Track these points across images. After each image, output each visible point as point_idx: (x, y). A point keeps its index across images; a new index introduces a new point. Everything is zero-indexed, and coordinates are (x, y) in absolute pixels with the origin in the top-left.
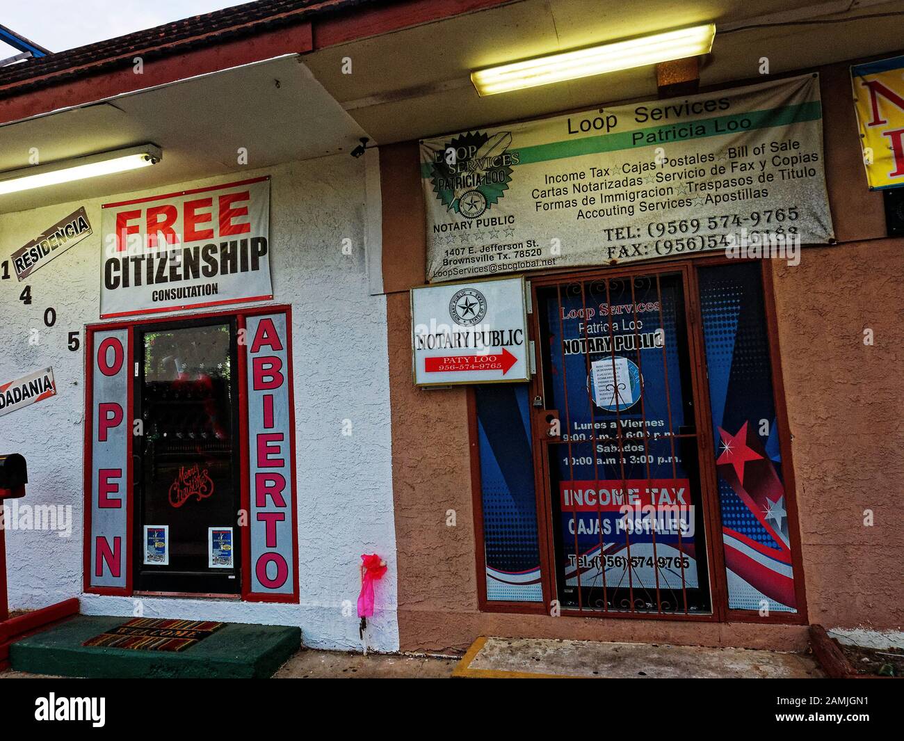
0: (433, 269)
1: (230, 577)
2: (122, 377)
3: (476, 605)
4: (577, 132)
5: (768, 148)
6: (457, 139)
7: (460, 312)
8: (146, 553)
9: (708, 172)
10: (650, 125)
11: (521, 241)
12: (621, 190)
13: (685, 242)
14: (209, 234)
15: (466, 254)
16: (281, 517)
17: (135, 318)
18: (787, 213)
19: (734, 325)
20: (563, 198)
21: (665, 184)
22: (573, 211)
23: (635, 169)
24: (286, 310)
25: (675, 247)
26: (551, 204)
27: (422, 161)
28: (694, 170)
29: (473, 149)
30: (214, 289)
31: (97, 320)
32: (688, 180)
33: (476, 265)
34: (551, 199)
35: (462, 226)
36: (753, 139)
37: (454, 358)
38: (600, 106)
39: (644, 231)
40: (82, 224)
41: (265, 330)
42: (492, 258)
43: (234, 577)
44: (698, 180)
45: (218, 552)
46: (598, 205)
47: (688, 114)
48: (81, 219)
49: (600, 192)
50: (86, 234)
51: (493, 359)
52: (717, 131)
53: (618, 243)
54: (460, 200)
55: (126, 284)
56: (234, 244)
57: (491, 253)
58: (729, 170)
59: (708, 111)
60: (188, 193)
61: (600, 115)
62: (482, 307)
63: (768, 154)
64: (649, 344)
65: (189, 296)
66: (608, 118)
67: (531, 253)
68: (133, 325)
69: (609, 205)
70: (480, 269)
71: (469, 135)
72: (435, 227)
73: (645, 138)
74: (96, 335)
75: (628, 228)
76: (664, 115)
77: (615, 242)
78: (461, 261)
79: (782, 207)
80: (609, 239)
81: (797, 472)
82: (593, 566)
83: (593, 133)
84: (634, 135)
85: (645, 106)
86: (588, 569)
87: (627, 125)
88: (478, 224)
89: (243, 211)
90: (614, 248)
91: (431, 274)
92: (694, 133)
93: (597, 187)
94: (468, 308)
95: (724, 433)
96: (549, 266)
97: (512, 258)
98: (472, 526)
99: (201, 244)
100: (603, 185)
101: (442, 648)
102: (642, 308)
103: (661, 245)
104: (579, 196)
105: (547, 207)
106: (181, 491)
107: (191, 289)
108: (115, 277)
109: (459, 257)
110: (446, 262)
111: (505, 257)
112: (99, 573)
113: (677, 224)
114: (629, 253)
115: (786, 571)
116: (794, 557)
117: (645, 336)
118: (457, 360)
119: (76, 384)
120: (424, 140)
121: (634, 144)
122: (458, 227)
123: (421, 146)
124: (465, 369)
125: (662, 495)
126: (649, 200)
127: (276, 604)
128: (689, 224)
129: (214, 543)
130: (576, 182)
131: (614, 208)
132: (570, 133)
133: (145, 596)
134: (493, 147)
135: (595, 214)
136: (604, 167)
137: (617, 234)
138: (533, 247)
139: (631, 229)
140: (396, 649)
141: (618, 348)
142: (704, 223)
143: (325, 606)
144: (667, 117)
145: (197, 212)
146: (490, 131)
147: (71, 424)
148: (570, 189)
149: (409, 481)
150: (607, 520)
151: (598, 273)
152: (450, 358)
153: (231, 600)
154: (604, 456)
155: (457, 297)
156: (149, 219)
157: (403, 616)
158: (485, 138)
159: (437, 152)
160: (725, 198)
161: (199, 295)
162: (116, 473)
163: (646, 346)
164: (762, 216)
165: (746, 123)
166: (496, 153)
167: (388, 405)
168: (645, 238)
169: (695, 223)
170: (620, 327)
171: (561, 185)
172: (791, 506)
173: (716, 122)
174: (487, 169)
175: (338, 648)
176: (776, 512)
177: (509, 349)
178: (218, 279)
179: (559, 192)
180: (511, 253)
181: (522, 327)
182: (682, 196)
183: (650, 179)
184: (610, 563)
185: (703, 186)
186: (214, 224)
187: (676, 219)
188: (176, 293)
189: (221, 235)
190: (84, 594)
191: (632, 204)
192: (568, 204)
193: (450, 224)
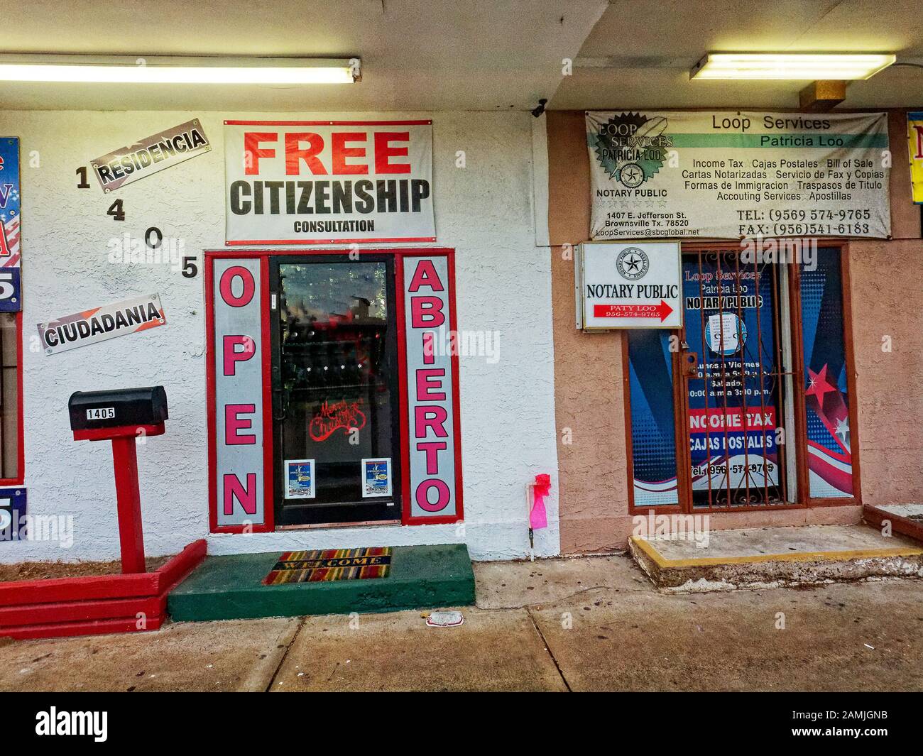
0: (595, 229)
1: (388, 505)
2: (254, 309)
3: (627, 511)
4: (719, 127)
5: (853, 163)
6: (620, 116)
7: (626, 267)
8: (287, 487)
9: (813, 175)
10: (775, 131)
11: (672, 212)
12: (751, 180)
13: (794, 227)
14: (364, 170)
15: (626, 219)
16: (443, 446)
17: (271, 248)
18: (863, 213)
19: (821, 293)
20: (706, 180)
21: (782, 180)
22: (715, 193)
23: (761, 165)
24: (449, 253)
25: (787, 230)
26: (698, 184)
27: (588, 131)
28: (803, 172)
29: (633, 127)
30: (371, 226)
31: (220, 246)
32: (799, 179)
33: (634, 228)
34: (697, 180)
35: (622, 193)
36: (843, 155)
37: (620, 306)
38: (738, 109)
39: (766, 215)
40: (197, 139)
41: (425, 271)
42: (647, 224)
43: (393, 504)
44: (805, 180)
45: (372, 482)
46: (733, 191)
47: (802, 127)
48: (194, 133)
49: (735, 179)
50: (203, 150)
51: (653, 308)
52: (821, 145)
53: (747, 223)
54: (621, 170)
55: (259, 210)
56: (392, 183)
57: (646, 220)
58: (826, 176)
59: (817, 128)
60: (335, 123)
61: (738, 117)
62: (645, 264)
63: (853, 168)
64: (751, 304)
65: (340, 231)
66: (743, 120)
67: (680, 223)
68: (268, 255)
69: (742, 191)
70: (637, 233)
71: (630, 114)
72: (598, 191)
73: (770, 142)
74: (217, 262)
75: (755, 211)
76: (785, 125)
77: (744, 222)
78: (621, 224)
79: (859, 209)
80: (741, 219)
81: (859, 400)
82: (705, 474)
83: (731, 130)
84: (762, 137)
85: (771, 116)
86: (702, 477)
87: (757, 128)
88: (636, 193)
89: (403, 152)
90: (744, 226)
91: (594, 233)
92: (805, 143)
93: (733, 176)
94: (633, 264)
95: (810, 372)
96: (693, 236)
97: (664, 227)
98: (624, 447)
99: (354, 179)
100: (738, 175)
101: (598, 548)
102: (748, 276)
103: (778, 227)
104: (720, 181)
105: (694, 186)
106: (325, 425)
107: (342, 224)
108: (244, 202)
109: (619, 220)
110: (607, 223)
111: (659, 224)
112: (229, 511)
113: (790, 213)
114: (755, 232)
115: (848, 469)
116: (853, 460)
117: (749, 298)
118: (622, 308)
119: (194, 313)
120: (589, 112)
121: (762, 144)
122: (619, 194)
123: (587, 117)
124: (629, 316)
125: (756, 419)
126: (771, 191)
127: (440, 525)
128: (798, 213)
129: (367, 474)
130: (718, 169)
131: (745, 194)
132: (714, 127)
133: (291, 530)
134: (651, 129)
135: (731, 197)
136: (738, 160)
137: (747, 215)
138: (681, 219)
139: (757, 213)
140: (557, 552)
141: (729, 306)
142: (808, 214)
143: (491, 523)
144: (787, 127)
145: (349, 145)
146: (649, 115)
147: (189, 357)
148: (713, 174)
149: (571, 411)
150: (716, 439)
151: (731, 245)
152: (616, 306)
153: (391, 525)
154: (716, 389)
155: (623, 254)
156: (289, 145)
157: (564, 525)
158: (644, 120)
159: (601, 125)
160: (823, 197)
161: (352, 230)
162: (250, 408)
163: (749, 305)
164: (846, 213)
165: (839, 142)
166: (653, 134)
167: (551, 344)
168: (767, 221)
169: (802, 213)
170: (731, 290)
171: (706, 170)
172: (853, 425)
173: (820, 138)
174: (645, 147)
175: (502, 558)
176: (842, 428)
177: (667, 301)
178: (374, 216)
179: (704, 176)
180: (663, 221)
181: (677, 284)
182: (793, 192)
183: (772, 174)
184: (718, 471)
185: (809, 186)
186: (370, 159)
187: (789, 208)
188: (324, 226)
189: (378, 172)
190: (211, 534)
191: (759, 192)
192: (710, 186)
193: (612, 191)
